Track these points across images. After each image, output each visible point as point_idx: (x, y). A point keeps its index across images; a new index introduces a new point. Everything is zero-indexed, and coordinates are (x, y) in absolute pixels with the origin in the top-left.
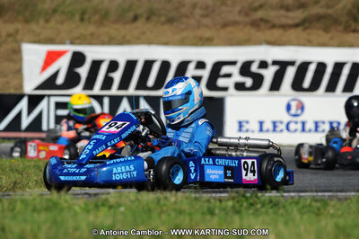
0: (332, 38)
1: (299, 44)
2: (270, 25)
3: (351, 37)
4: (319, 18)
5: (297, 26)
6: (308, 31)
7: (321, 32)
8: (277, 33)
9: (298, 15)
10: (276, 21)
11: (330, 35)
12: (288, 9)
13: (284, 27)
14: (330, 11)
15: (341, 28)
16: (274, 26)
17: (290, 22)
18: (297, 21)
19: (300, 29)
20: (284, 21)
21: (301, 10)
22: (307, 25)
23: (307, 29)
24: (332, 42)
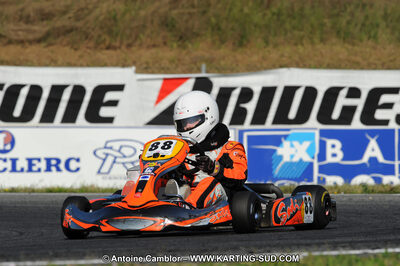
0: (81, 57)
1: (41, 64)
2: (5, 41)
3: (104, 55)
4: (69, 31)
5: (39, 41)
6: (51, 48)
7: (67, 49)
8: (13, 49)
9: (40, 29)
10: (13, 36)
11: (79, 53)
12: (28, 20)
13: (21, 42)
14: (79, 24)
15: (91, 44)
16: (10, 42)
17: (31, 37)
18: (38, 36)
19: (43, 44)
20: (22, 35)
21: (45, 22)
22: (51, 40)
23: (50, 45)
24: (81, 61)
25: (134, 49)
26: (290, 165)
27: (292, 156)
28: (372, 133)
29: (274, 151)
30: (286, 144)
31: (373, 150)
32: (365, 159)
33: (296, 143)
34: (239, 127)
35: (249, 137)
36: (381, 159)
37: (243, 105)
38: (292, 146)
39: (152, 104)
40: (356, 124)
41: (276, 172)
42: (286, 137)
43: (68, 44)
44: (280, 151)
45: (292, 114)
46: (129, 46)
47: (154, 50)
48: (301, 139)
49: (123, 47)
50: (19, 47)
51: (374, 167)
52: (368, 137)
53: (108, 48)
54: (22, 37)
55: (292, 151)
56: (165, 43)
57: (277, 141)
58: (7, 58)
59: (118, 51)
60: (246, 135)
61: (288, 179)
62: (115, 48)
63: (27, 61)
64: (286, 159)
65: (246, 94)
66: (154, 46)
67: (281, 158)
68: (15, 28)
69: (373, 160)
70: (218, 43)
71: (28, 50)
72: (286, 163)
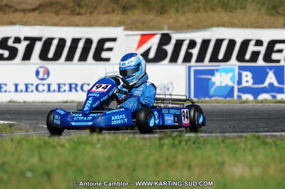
0: (61, 20)
3: (77, 19)
4: (51, 4)
5: (34, 10)
6: (43, 14)
7: (52, 15)
8: (19, 15)
9: (35, 2)
10: (18, 7)
11: (60, 17)
13: (24, 11)
15: (68, 11)
16: (16, 11)
17: (29, 7)
18: (34, 6)
19: (37, 12)
20: (24, 6)
22: (42, 9)
23: (42, 12)
24: (62, 23)
25: (95, 14)
26: (220, 88)
27: (221, 82)
28: (271, 68)
29: (210, 79)
31: (271, 78)
32: (266, 84)
33: (223, 74)
35: (195, 71)
36: (276, 84)
37: (190, 51)
38: (221, 76)
39: (134, 50)
40: (260, 62)
41: (212, 92)
42: (217, 70)
43: (52, 12)
44: (214, 79)
45: (221, 56)
46: (91, 13)
47: (107, 16)
48: (227, 71)
49: (88, 14)
50: (22, 14)
51: (271, 89)
52: (268, 70)
53: (78, 14)
55: (221, 79)
56: (113, 11)
57: (212, 73)
58: (13, 20)
59: (84, 16)
60: (192, 69)
62: (82, 14)
63: (28, 22)
65: (192, 44)
66: (107, 13)
67: (214, 83)
69: (271, 85)
70: (147, 11)
71: (28, 16)
72: (217, 87)
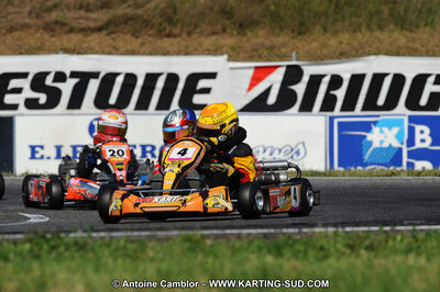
0: (143, 44)
2: (67, 29)
3: (166, 43)
4: (127, 19)
5: (99, 29)
6: (113, 36)
7: (128, 36)
8: (75, 38)
9: (101, 16)
10: (75, 25)
11: (140, 40)
12: (88, 8)
13: (83, 30)
14: (139, 12)
15: (153, 31)
16: (71, 30)
17: (92, 25)
18: (100, 24)
19: (105, 32)
20: (84, 23)
21: (104, 10)
22: (112, 28)
23: (112, 33)
24: (143, 49)
25: (194, 36)
26: (380, 150)
27: (382, 142)
29: (365, 137)
30: (376, 129)
33: (385, 129)
34: (329, 114)
35: (339, 123)
37: (332, 92)
38: (382, 132)
39: (244, 92)
41: (367, 157)
42: (375, 123)
43: (128, 32)
44: (369, 137)
45: (381, 101)
46: (189, 34)
47: (214, 38)
48: (390, 125)
49: (184, 35)
50: (80, 36)
53: (169, 36)
54: (83, 26)
55: (382, 137)
56: (224, 31)
57: (367, 127)
58: (67, 45)
59: (179, 39)
60: (336, 121)
61: (378, 164)
62: (174, 36)
63: (90, 48)
64: (376, 144)
65: (336, 81)
66: (214, 33)
67: (371, 143)
68: (76, 16)
70: (277, 30)
71: (90, 38)
72: (376, 149)
